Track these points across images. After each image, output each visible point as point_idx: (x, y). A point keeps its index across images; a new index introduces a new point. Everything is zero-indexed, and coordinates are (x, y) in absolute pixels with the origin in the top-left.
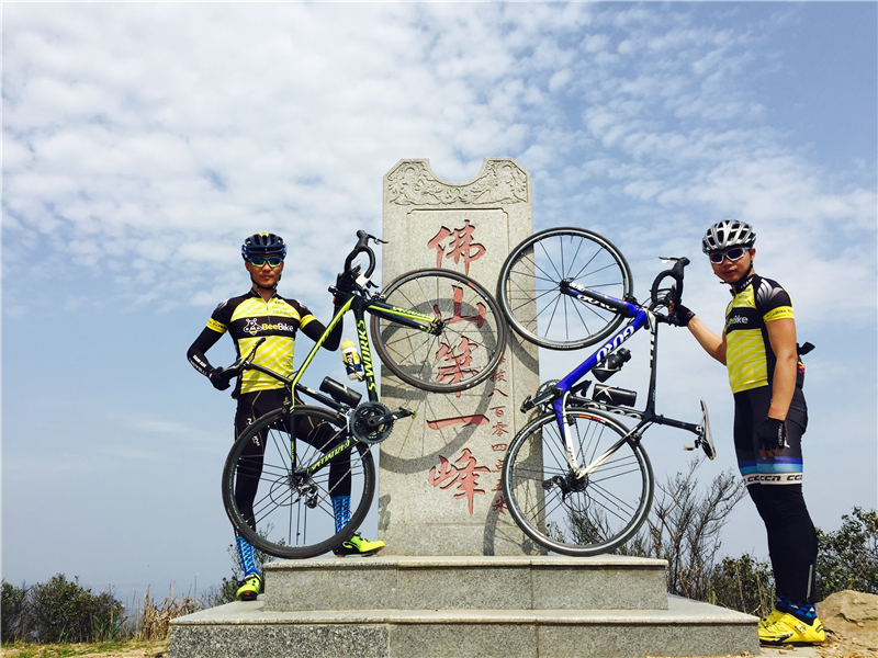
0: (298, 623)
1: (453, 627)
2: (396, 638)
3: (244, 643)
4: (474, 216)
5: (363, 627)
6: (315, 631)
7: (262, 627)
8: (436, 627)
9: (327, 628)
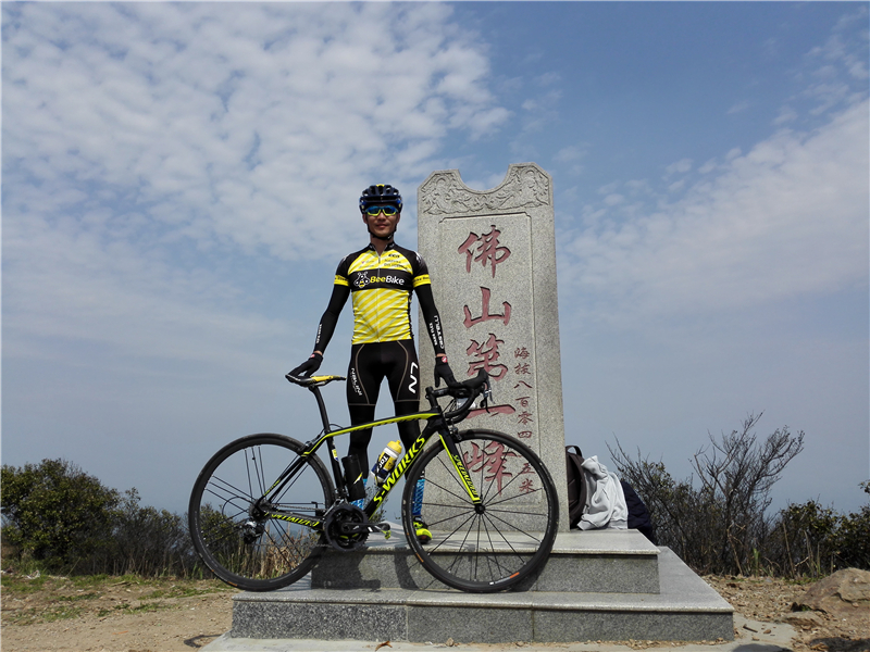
2: (413, 617)
4: (499, 222)
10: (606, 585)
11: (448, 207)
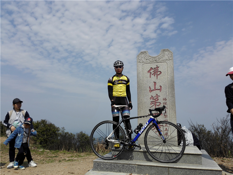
0: (118, 163)
1: (150, 167)
2: (138, 168)
3: (107, 166)
4: (159, 65)
5: (131, 165)
6: (121, 165)
7: (111, 163)
8: (146, 166)
9: (123, 165)
10: (188, 162)
11: (145, 61)
